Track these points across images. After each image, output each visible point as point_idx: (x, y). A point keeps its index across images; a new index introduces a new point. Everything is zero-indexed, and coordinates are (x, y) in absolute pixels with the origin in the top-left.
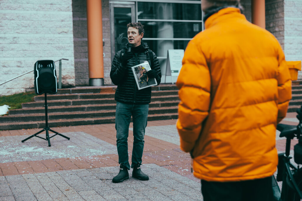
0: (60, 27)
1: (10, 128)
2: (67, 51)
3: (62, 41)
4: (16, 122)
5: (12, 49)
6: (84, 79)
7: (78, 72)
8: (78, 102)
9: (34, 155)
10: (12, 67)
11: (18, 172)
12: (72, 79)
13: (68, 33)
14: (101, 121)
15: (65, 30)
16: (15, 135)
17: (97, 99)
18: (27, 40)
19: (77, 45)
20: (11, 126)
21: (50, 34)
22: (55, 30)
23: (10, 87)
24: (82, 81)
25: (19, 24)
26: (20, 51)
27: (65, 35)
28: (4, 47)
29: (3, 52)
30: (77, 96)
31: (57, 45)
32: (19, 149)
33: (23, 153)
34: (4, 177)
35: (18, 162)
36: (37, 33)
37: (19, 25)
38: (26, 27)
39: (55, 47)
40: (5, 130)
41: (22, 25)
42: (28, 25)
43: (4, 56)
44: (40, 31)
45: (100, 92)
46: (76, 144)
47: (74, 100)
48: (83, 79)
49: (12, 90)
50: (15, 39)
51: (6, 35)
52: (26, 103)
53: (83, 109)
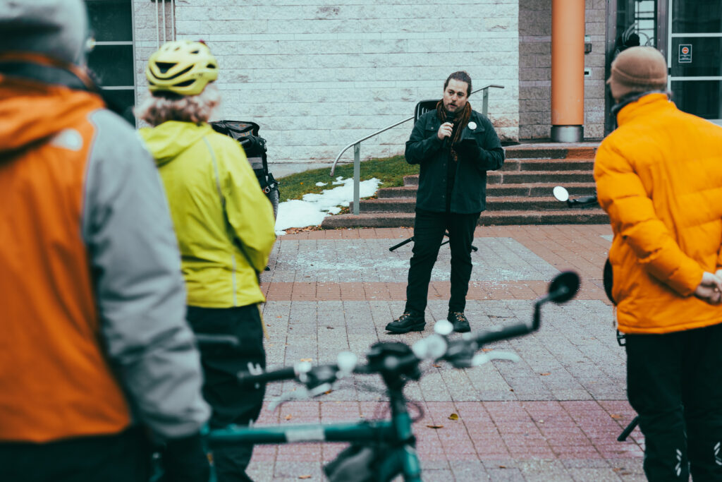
0: (492, 16)
1: (378, 223)
2: (505, 67)
3: (494, 46)
4: (389, 213)
5: (395, 65)
6: (543, 126)
7: (531, 111)
8: (516, 176)
9: (400, 274)
10: (393, 100)
11: (366, 296)
12: (514, 126)
13: (508, 28)
14: (555, 217)
15: (502, 22)
16: (383, 237)
17: (558, 172)
18: (424, 45)
19: (531, 51)
20: (380, 220)
21: (470, 31)
22: (481, 24)
23: (388, 142)
24: (539, 130)
25: (410, 13)
26: (409, 69)
27: (502, 33)
28: (379, 61)
29: (377, 69)
30: (515, 163)
31: (484, 55)
32: (381, 262)
33: (385, 269)
34: (341, 302)
35: (370, 283)
36: (444, 30)
37: (409, 15)
38: (424, 18)
39: (480, 59)
40: (368, 227)
41: (414, 14)
42: (428, 14)
43: (378, 78)
44: (449, 26)
45: (565, 157)
46: (483, 259)
47: (509, 173)
48: (540, 126)
49: (392, 146)
50: (400, 44)
51: (384, 36)
52: (412, 176)
53: (523, 192)
